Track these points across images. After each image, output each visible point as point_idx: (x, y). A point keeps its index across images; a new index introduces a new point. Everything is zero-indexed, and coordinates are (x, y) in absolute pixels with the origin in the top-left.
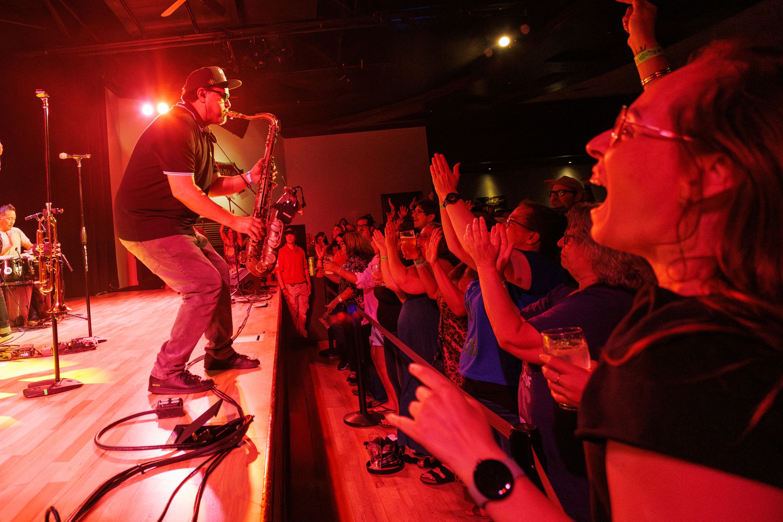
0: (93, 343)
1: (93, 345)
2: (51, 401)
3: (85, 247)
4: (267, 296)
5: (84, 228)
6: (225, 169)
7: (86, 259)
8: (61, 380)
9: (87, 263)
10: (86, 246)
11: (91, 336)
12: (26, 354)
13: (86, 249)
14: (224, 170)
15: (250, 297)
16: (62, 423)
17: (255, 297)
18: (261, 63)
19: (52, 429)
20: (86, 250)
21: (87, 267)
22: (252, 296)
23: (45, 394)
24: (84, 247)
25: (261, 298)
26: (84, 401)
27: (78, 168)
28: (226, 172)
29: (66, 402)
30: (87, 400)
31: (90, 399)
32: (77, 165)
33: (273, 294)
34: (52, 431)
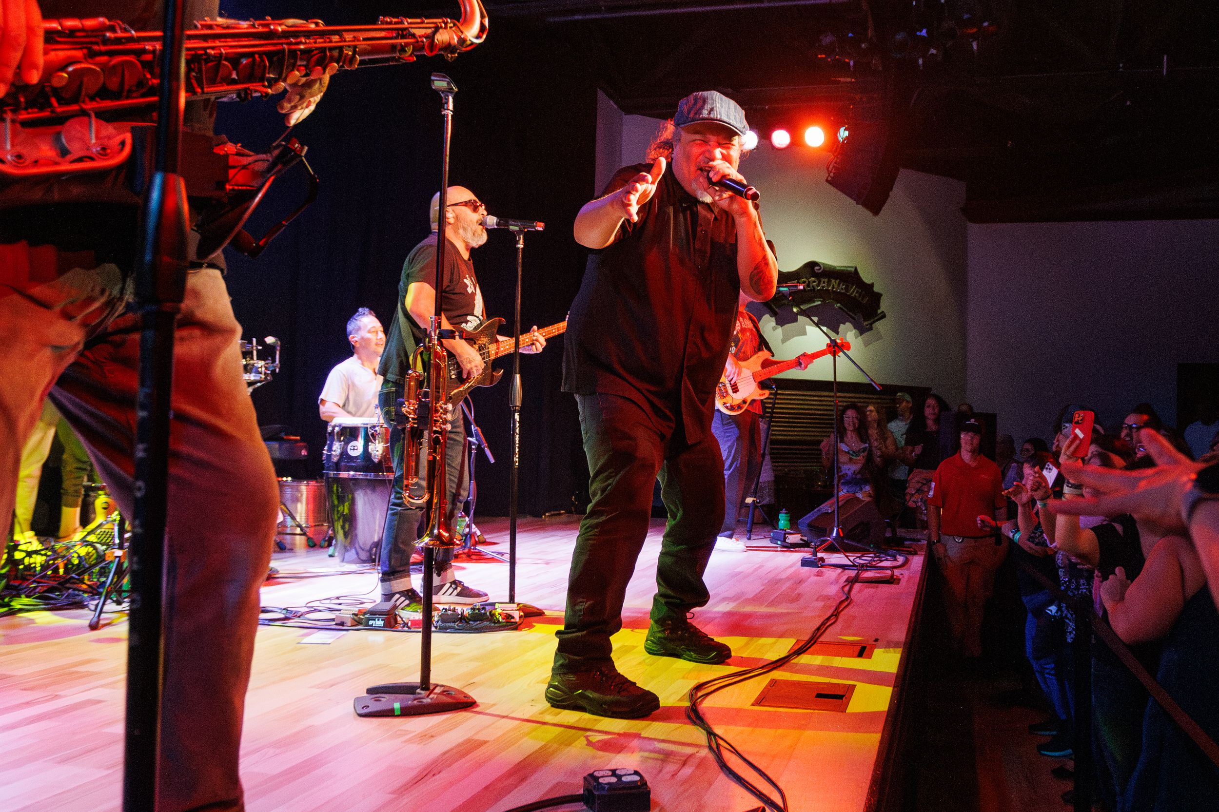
0: (513, 618)
1: (513, 620)
2: (405, 731)
3: (517, 416)
4: (895, 560)
5: (518, 377)
6: (836, 279)
7: (517, 442)
8: (431, 688)
9: (517, 450)
10: (520, 415)
11: (514, 603)
12: (380, 623)
13: (518, 420)
14: (833, 281)
15: (859, 557)
16: (415, 781)
17: (870, 559)
18: (933, 51)
19: (391, 793)
20: (519, 422)
21: (516, 459)
22: (863, 556)
23: (396, 714)
24: (514, 415)
25: (881, 561)
26: (468, 741)
27: (518, 248)
28: (836, 286)
29: (432, 736)
30: (476, 738)
31: (481, 737)
32: (517, 242)
33: (910, 557)
34: (393, 796)
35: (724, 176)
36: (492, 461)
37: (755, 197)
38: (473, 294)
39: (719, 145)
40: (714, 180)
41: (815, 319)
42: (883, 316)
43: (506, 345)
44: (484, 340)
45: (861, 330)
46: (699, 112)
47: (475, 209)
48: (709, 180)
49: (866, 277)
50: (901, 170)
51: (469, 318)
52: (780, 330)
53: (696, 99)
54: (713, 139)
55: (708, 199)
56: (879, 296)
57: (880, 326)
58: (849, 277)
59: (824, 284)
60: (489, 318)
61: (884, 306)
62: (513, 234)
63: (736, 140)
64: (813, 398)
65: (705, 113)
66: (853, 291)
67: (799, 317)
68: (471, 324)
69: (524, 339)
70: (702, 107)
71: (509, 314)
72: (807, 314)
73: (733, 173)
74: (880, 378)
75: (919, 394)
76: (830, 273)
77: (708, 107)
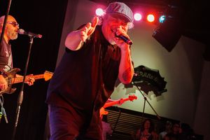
5: (22, 92)
24: (18, 107)
35: (121, 34)
36: (7, 122)
37: (131, 44)
38: (8, 57)
39: (122, 24)
40: (117, 35)
41: (140, 88)
42: (166, 91)
43: (19, 78)
44: (10, 76)
45: (157, 94)
46: (117, 10)
47: (15, 25)
48: (116, 34)
49: (162, 74)
50: (182, 36)
51: (6, 66)
52: (125, 90)
53: (117, 5)
54: (120, 21)
55: (113, 43)
56: (166, 83)
57: (164, 94)
58: (155, 73)
59: (145, 75)
60: (14, 67)
61: (167, 87)
62: (29, 37)
63: (128, 24)
64: (134, 118)
65: (120, 11)
66: (156, 79)
67: (134, 86)
68: (7, 69)
69: (27, 78)
70: (119, 8)
71: (22, 67)
72: (137, 85)
73: (125, 34)
74: (161, 114)
75: (174, 122)
76: (149, 71)
77: (121, 8)
